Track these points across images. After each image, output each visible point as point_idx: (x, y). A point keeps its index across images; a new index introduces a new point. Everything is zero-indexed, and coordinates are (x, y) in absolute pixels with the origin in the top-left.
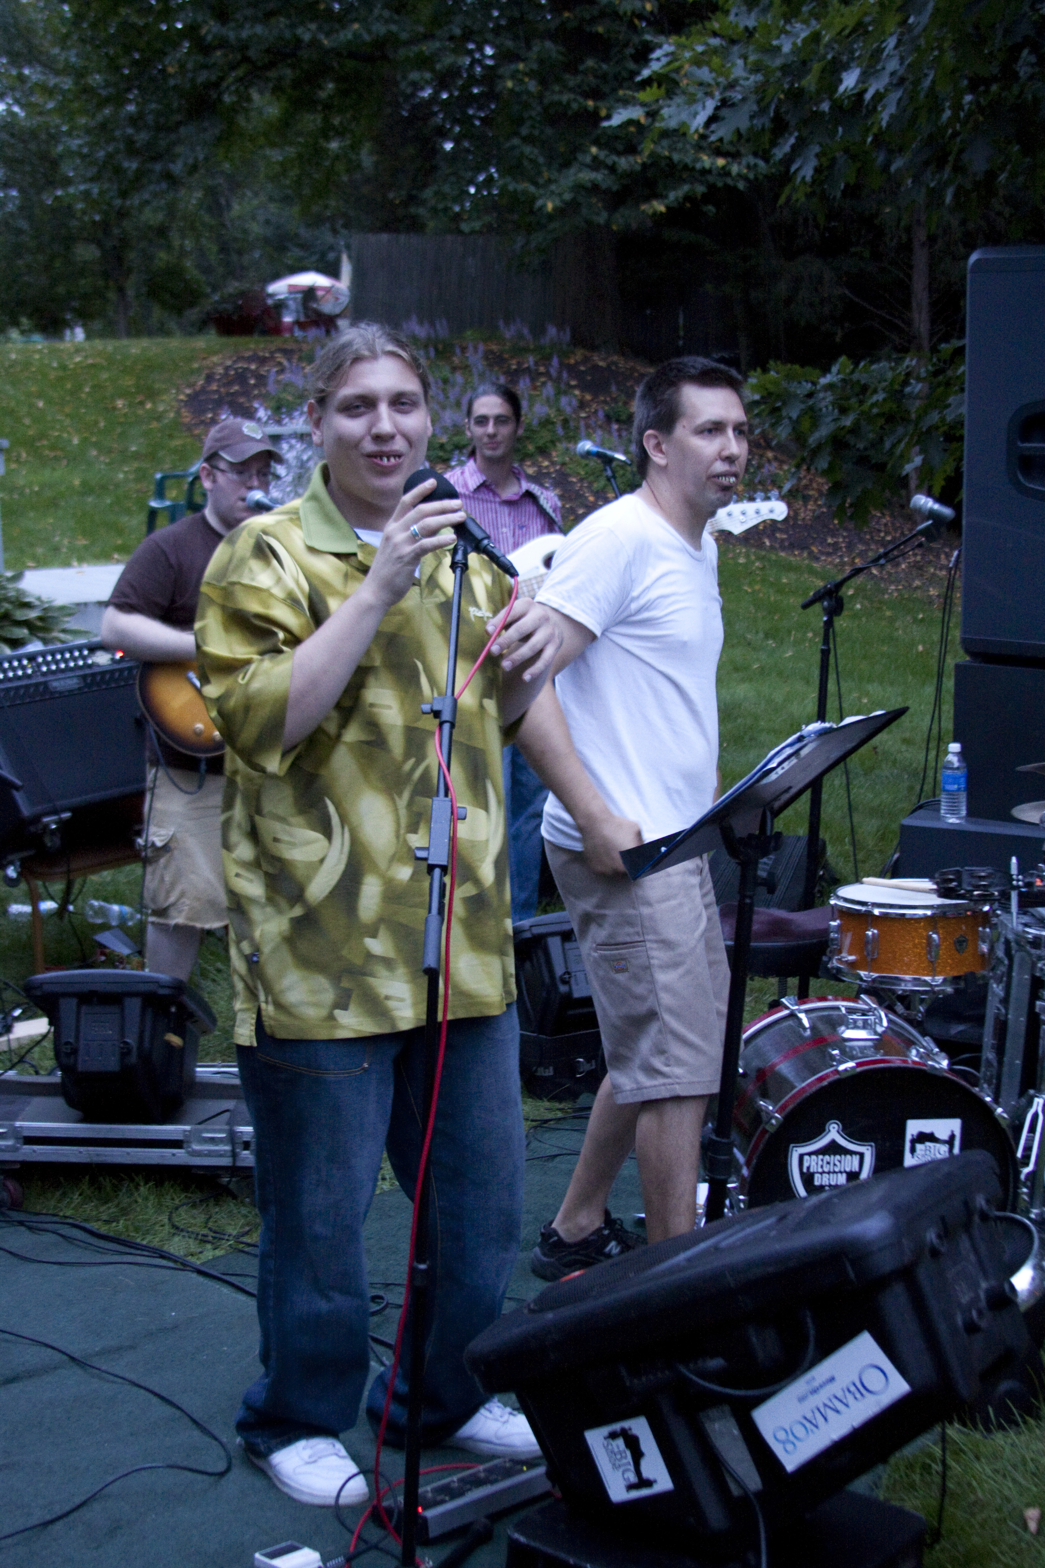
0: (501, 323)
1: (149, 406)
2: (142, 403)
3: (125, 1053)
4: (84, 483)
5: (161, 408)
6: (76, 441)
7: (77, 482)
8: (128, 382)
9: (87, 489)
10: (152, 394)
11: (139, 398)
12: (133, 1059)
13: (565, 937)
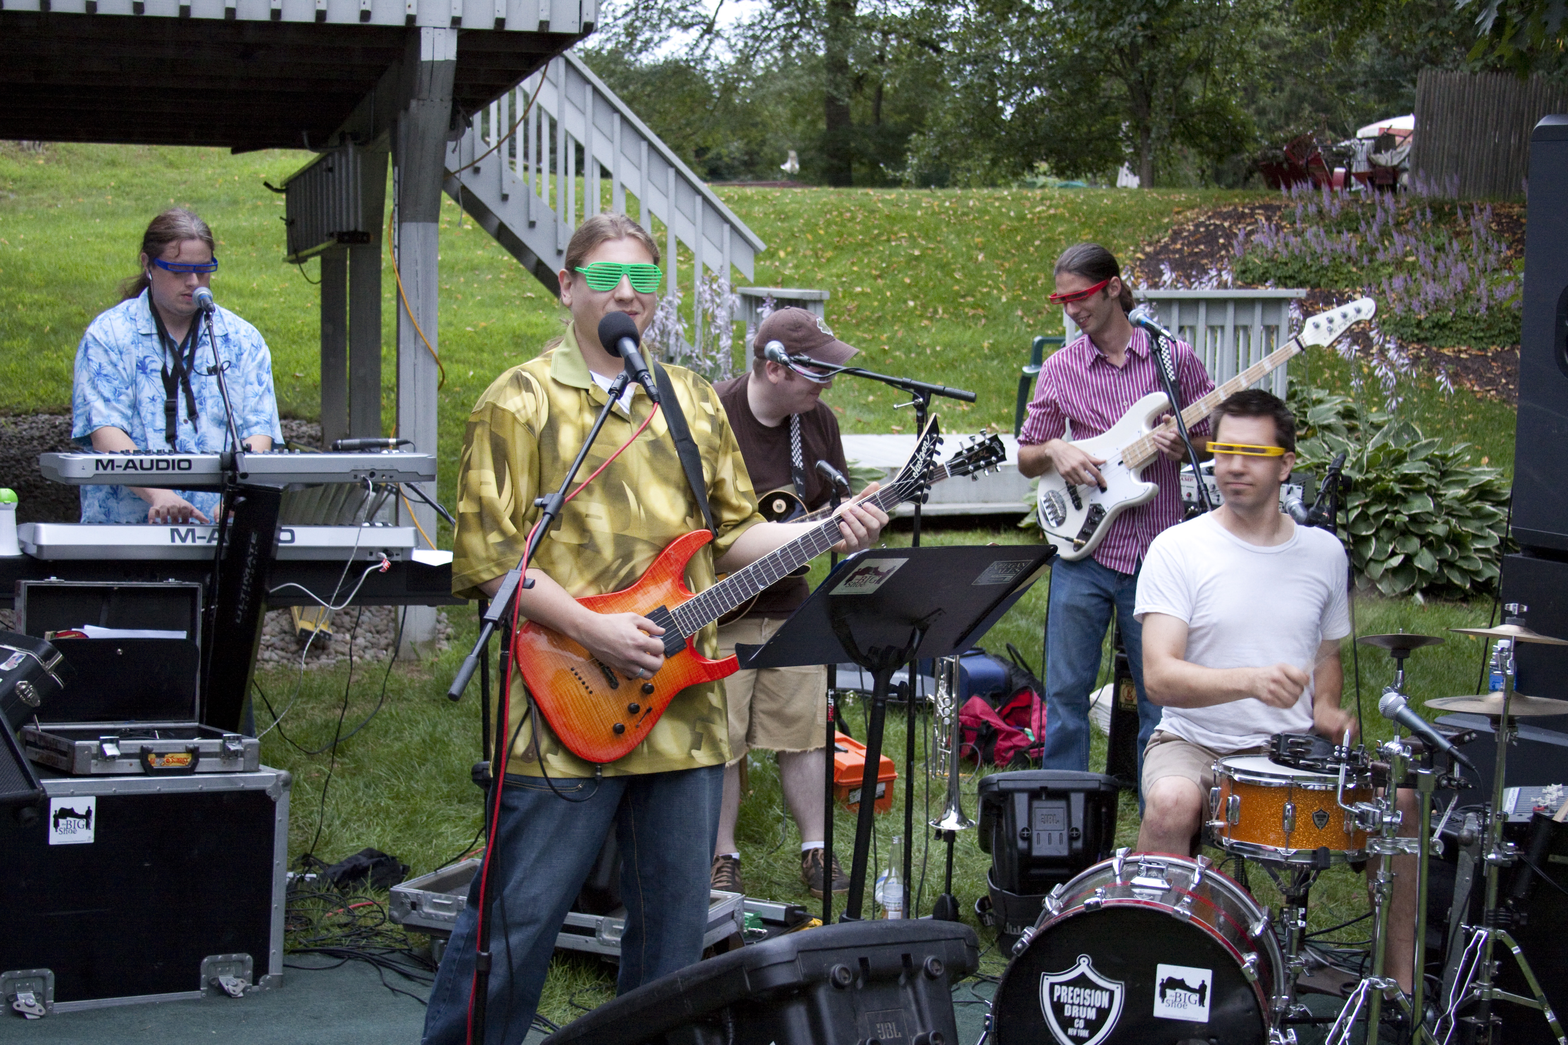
13: (1035, 795)
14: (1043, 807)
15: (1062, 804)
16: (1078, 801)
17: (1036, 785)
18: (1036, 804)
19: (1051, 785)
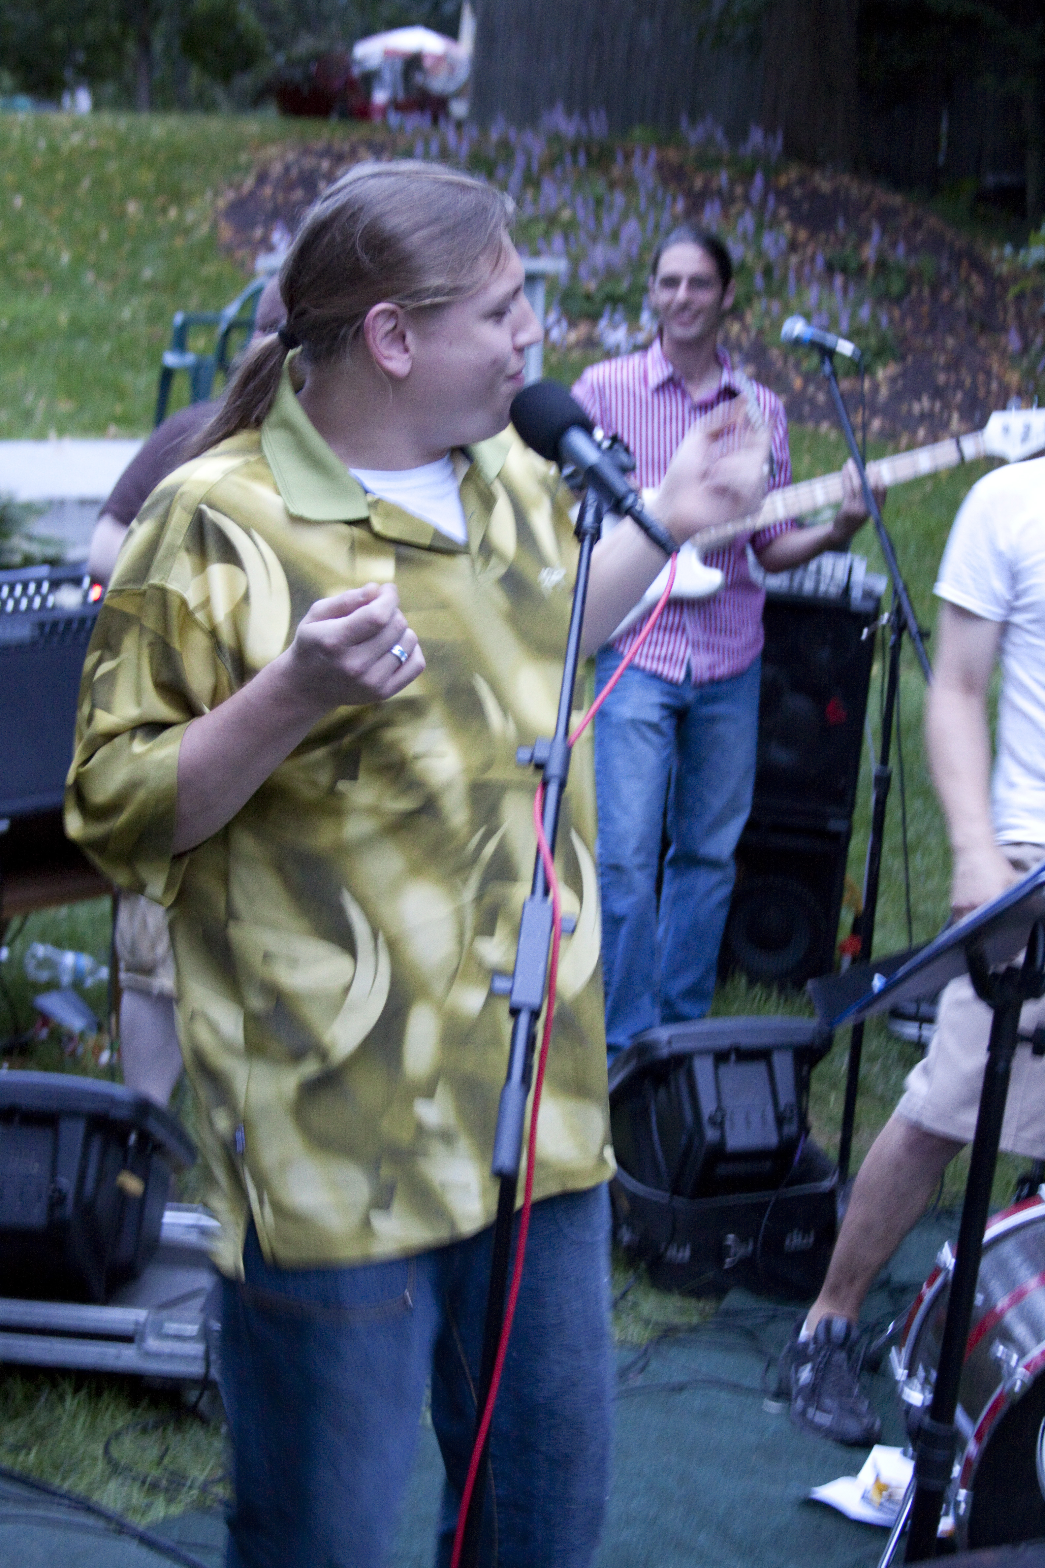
0: (684, 122)
1: (173, 213)
2: (164, 210)
3: (57, 1200)
4: (74, 321)
5: (190, 217)
6: (65, 258)
7: (63, 319)
8: (146, 177)
9: (77, 330)
10: (178, 197)
11: (159, 201)
12: (69, 1208)
13: (721, 1057)
14: (732, 1073)
15: (760, 1068)
16: (783, 1064)
17: (724, 1043)
18: (723, 1070)
19: (747, 1041)
